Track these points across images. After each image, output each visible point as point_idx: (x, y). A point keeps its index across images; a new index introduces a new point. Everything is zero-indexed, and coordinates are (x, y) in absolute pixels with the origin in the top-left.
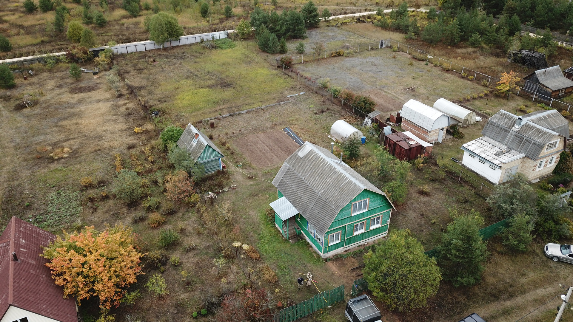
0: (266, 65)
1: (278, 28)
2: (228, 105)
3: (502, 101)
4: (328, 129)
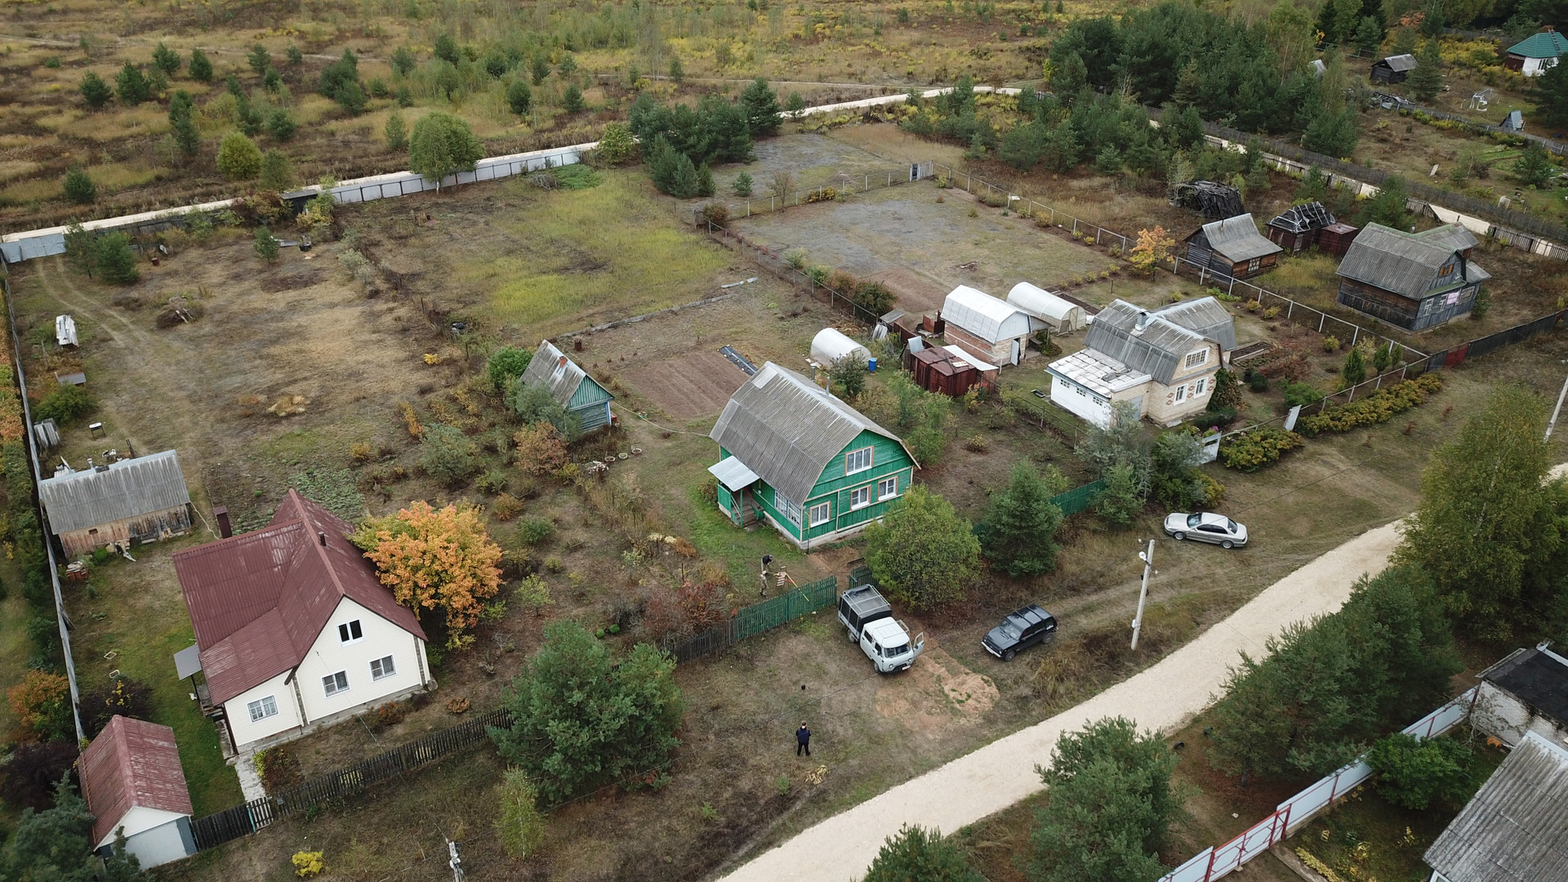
0: (671, 222)
1: (692, 140)
2: (603, 308)
3: (1143, 284)
4: (807, 347)
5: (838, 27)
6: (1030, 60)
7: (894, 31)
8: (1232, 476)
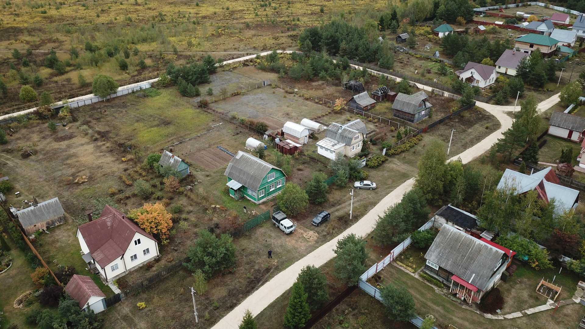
0: (188, 106)
1: (190, 77)
2: (175, 137)
3: (338, 115)
4: (244, 144)
5: (226, 31)
6: (292, 40)
7: (246, 31)
8: (370, 170)
